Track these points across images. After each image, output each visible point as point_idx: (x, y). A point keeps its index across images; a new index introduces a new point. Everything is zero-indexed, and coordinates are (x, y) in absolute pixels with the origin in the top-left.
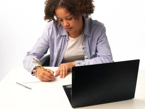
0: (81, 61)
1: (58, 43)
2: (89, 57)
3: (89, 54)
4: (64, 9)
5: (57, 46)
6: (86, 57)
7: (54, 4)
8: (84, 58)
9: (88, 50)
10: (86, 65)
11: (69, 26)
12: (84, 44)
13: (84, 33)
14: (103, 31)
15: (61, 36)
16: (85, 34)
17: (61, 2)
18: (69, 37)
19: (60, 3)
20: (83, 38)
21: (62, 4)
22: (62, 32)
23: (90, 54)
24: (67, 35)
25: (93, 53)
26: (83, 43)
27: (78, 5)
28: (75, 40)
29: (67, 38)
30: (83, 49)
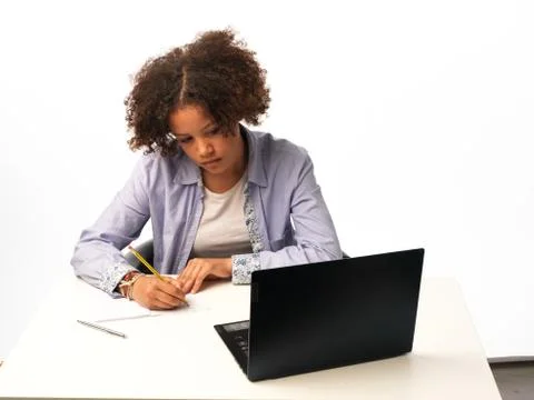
0: (247, 257)
1: (174, 206)
2: (267, 246)
3: (266, 238)
4: (199, 107)
5: (173, 215)
6: (256, 246)
7: (166, 98)
8: (251, 249)
9: (262, 225)
10: (263, 268)
11: (213, 153)
12: (249, 209)
13: (247, 178)
14: (305, 171)
15: (185, 186)
16: (250, 180)
17: (184, 89)
18: (207, 190)
19: (182, 93)
20: (247, 191)
21: (190, 95)
22: (184, 174)
23: (269, 238)
24: (200, 184)
25: (278, 235)
26: (245, 207)
27: (235, 95)
28: (221, 198)
29: (199, 190)
30: (248, 223)
